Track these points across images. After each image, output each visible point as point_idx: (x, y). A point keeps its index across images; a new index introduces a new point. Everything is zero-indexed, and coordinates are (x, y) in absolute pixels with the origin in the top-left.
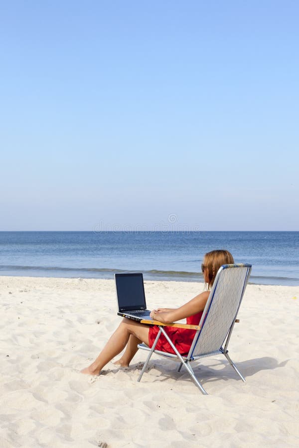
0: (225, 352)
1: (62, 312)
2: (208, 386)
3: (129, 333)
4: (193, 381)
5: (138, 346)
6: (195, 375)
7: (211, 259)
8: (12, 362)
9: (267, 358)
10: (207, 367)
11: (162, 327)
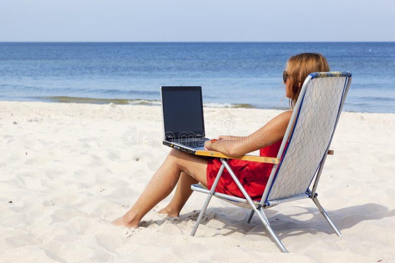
0: (313, 195)
1: (87, 146)
2: (289, 241)
3: (180, 170)
4: (268, 234)
5: (192, 187)
6: (271, 227)
7: (298, 65)
8: (16, 210)
9: (371, 204)
10: (288, 217)
11: (225, 159)
